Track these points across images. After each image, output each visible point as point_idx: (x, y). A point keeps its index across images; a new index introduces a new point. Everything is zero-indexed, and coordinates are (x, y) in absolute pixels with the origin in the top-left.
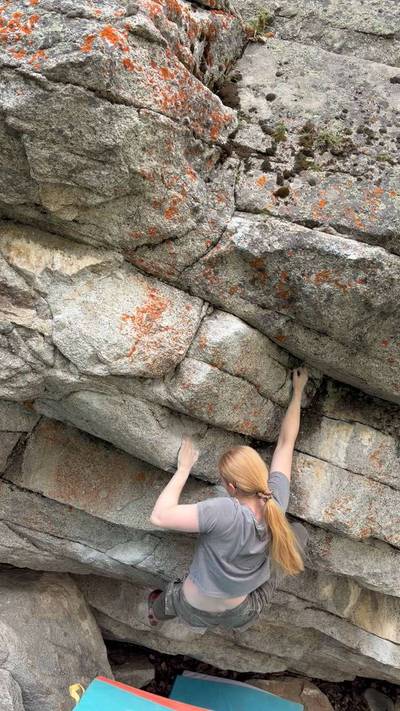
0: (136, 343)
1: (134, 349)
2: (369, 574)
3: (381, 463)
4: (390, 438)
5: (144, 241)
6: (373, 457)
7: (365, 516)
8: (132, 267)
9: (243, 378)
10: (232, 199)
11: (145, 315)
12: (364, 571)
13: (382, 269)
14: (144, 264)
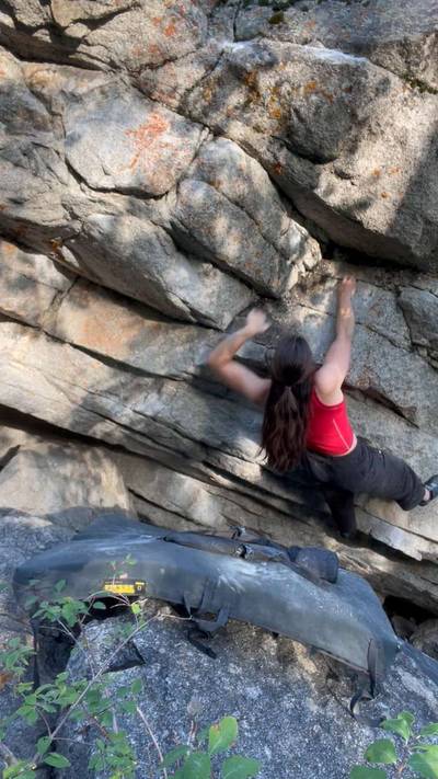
0: (137, 156)
1: (135, 161)
2: (371, 435)
3: (380, 314)
4: (390, 293)
5: (146, 60)
6: (372, 308)
7: (363, 363)
8: (138, 93)
9: (242, 208)
10: (232, 30)
11: (146, 132)
12: (367, 432)
13: (366, 78)
14: (148, 87)
